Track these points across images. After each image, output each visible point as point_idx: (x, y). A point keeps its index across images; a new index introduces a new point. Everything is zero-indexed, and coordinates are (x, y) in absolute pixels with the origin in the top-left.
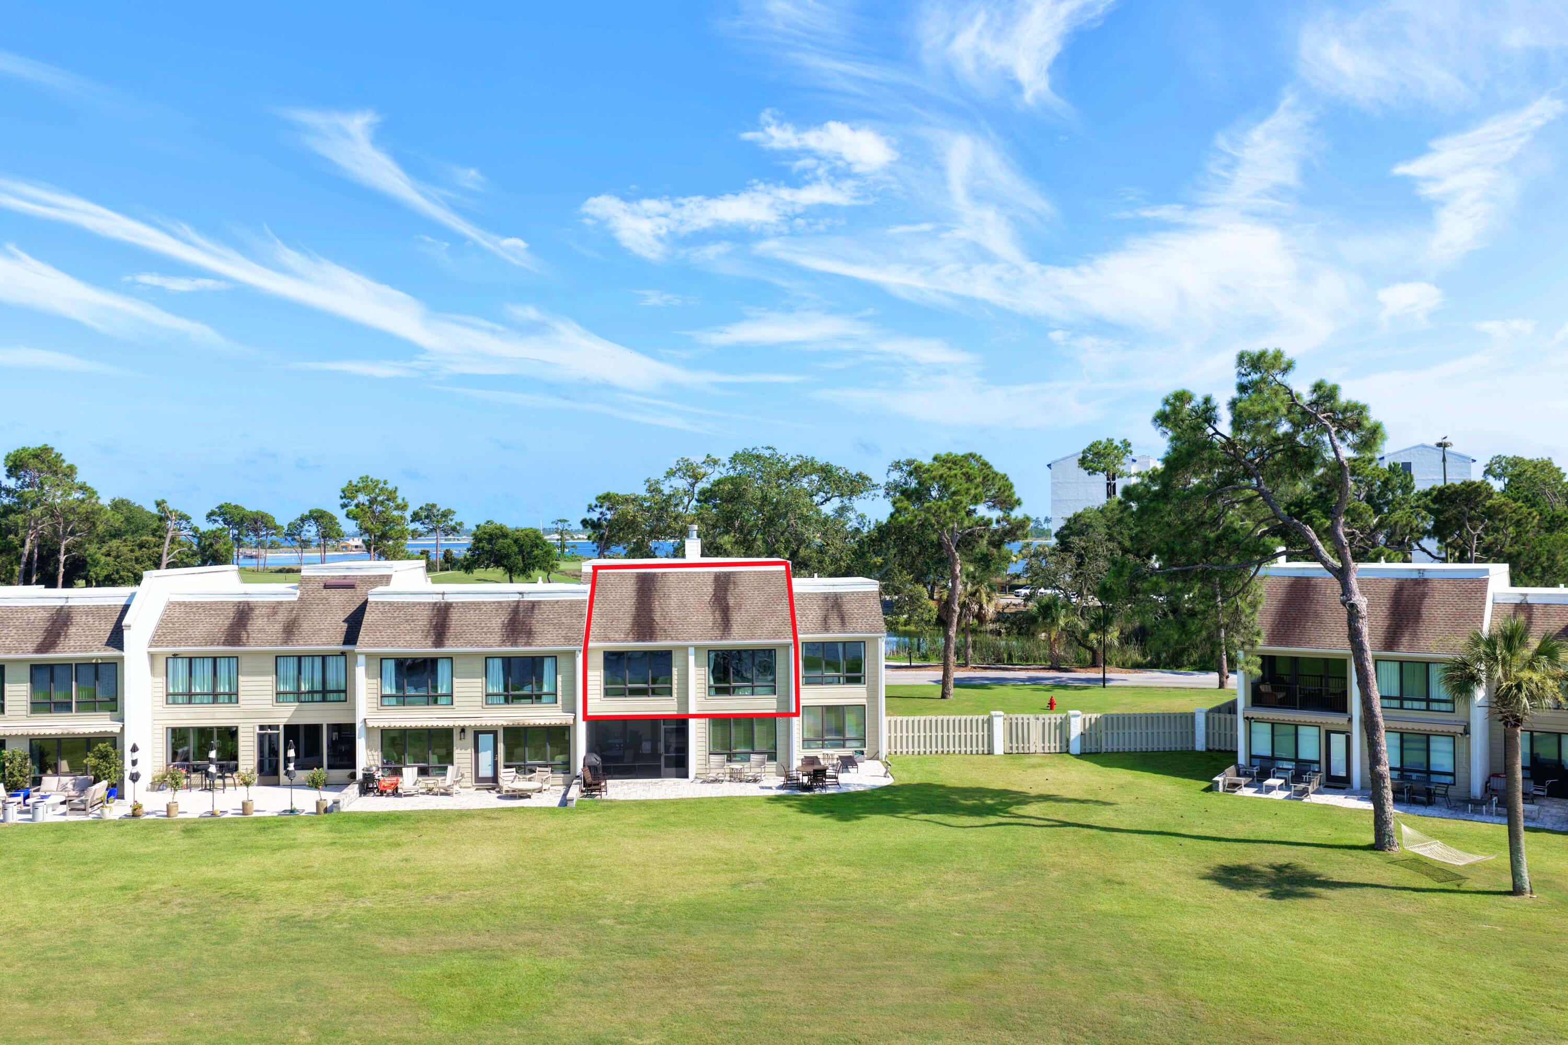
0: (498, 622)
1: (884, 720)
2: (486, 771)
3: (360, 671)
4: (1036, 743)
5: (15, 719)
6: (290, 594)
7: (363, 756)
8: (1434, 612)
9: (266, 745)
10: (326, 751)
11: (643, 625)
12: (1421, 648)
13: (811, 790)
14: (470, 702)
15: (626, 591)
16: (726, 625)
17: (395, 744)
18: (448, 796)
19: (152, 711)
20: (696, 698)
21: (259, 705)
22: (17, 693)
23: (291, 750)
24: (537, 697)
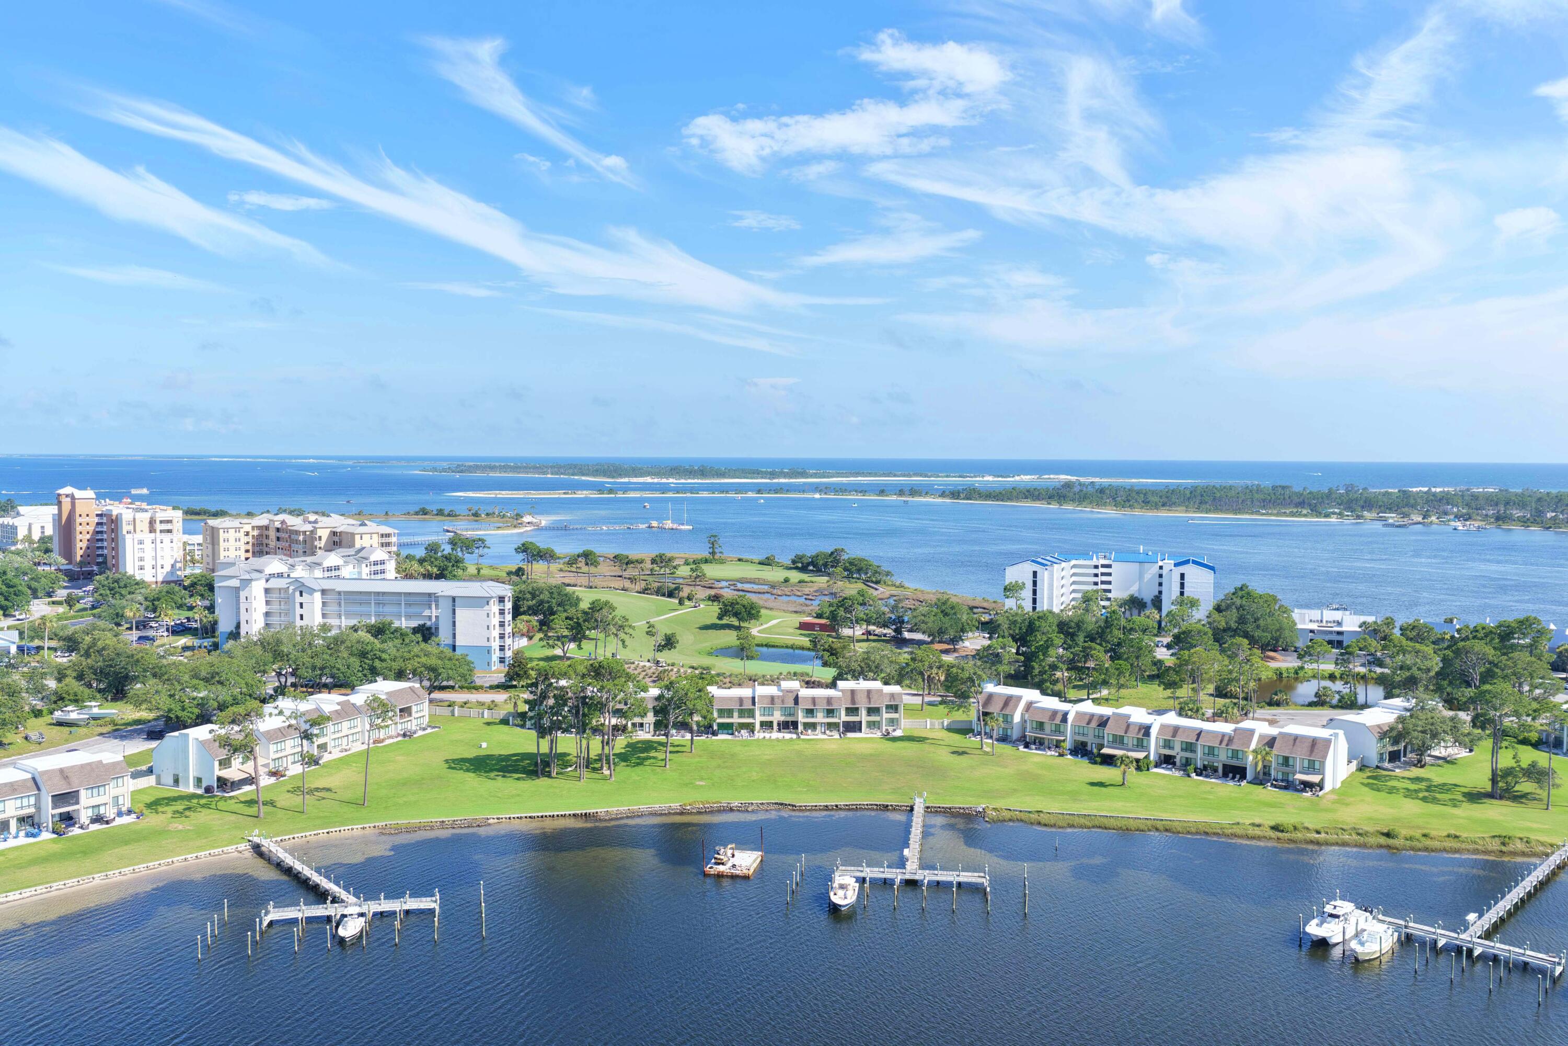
0: (825, 702)
1: (903, 720)
2: (824, 731)
3: (799, 712)
4: (937, 726)
5: (736, 719)
6: (781, 694)
7: (800, 728)
8: (1011, 704)
9: (779, 724)
10: (789, 725)
11: (853, 702)
12: (1007, 712)
13: (887, 736)
14: (820, 718)
15: (849, 694)
16: (870, 702)
17: (807, 726)
18: (818, 735)
19: (759, 718)
20: (864, 717)
21: (777, 717)
22: (736, 714)
23: (785, 726)
24: (833, 717)
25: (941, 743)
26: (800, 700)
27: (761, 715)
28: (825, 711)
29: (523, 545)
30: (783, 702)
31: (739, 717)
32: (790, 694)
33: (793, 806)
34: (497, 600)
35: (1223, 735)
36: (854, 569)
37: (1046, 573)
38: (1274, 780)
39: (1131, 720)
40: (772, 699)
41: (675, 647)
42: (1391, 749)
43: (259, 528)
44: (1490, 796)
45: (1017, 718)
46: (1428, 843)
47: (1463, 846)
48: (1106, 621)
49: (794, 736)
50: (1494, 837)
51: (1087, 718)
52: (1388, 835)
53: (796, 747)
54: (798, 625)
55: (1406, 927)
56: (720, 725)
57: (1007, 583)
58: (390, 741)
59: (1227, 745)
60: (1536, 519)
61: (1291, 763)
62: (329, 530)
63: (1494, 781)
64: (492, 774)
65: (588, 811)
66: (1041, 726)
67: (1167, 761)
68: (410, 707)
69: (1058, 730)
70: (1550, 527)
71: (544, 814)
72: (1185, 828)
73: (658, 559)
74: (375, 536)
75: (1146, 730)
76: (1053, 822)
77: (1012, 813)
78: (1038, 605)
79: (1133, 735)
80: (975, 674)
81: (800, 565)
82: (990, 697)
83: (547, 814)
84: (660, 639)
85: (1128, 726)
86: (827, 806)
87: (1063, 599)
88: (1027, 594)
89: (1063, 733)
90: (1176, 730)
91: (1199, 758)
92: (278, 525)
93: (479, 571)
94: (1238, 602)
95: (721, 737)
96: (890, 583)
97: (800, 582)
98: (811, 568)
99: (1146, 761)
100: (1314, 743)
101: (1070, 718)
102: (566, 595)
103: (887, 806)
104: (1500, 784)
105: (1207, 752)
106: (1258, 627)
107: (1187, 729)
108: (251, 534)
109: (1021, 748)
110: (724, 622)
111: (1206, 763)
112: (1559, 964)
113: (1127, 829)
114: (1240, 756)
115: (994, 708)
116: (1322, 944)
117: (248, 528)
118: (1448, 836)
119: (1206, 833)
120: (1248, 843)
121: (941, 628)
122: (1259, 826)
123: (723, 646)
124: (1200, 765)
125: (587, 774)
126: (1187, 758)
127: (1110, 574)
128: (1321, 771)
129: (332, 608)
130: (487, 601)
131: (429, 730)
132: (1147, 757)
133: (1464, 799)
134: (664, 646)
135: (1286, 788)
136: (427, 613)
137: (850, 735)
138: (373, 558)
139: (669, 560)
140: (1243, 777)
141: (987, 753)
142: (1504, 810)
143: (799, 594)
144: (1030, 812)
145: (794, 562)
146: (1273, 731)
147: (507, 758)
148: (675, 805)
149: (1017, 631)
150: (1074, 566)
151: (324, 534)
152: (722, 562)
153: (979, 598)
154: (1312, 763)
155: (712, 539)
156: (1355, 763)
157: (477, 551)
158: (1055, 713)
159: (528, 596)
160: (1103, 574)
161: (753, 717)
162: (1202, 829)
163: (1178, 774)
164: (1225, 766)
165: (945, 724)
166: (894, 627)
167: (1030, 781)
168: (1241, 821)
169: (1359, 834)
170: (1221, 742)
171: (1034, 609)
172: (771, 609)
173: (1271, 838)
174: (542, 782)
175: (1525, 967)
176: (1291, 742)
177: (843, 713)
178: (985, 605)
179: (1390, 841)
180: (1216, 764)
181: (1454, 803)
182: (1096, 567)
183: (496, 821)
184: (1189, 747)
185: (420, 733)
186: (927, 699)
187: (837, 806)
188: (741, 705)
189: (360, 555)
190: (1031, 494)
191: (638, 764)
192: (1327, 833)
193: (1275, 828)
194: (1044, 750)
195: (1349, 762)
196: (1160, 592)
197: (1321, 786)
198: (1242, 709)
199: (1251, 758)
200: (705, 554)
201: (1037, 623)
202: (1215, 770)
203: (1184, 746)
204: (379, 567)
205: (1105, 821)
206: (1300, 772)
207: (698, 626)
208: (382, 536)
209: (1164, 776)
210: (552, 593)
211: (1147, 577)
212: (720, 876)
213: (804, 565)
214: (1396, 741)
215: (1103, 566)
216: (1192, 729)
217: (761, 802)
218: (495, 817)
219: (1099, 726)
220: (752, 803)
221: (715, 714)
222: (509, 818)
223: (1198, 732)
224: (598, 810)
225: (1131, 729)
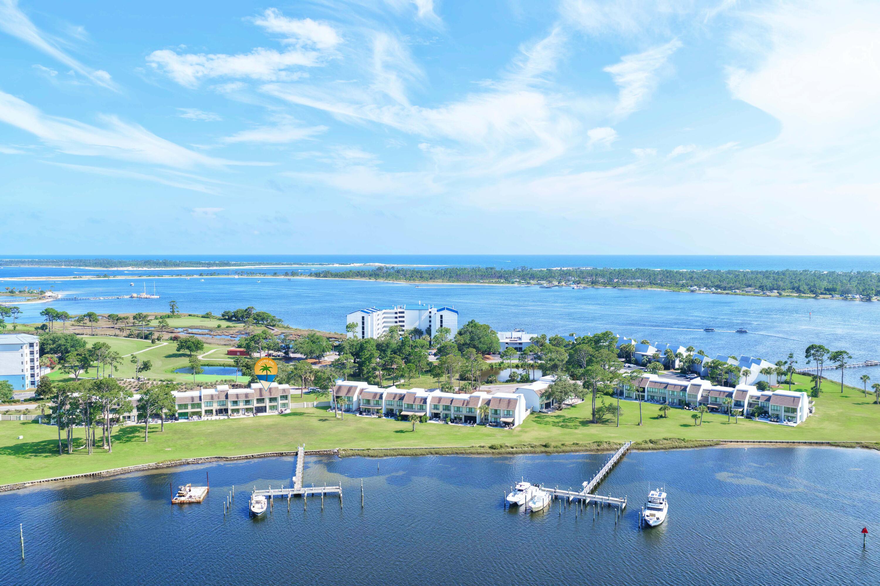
0: (244, 396)
1: (290, 404)
2: (243, 413)
3: (229, 403)
4: (310, 406)
5: (190, 410)
6: (217, 393)
7: (230, 412)
8: (352, 391)
9: (216, 411)
10: (223, 411)
11: (261, 395)
12: (349, 395)
13: (281, 414)
14: (241, 405)
15: (258, 391)
16: (271, 395)
17: (233, 411)
18: (240, 415)
19: (204, 408)
20: (267, 404)
21: (215, 407)
22: (190, 407)
23: (220, 412)
24: (249, 405)
25: (313, 415)
26: (229, 396)
27: (205, 406)
28: (244, 401)
29: (46, 310)
30: (218, 398)
31: (192, 408)
32: (223, 393)
33: (226, 458)
34: (28, 346)
35: (464, 401)
36: (260, 318)
37: (369, 317)
38: (490, 422)
39: (417, 395)
40: (212, 397)
41: (150, 369)
42: (546, 402)
44: (592, 422)
45: (355, 399)
46: (564, 448)
47: (580, 448)
48: (402, 342)
49: (226, 417)
50: (594, 442)
51: (393, 396)
52: (545, 446)
53: (227, 424)
54: (227, 352)
55: (555, 492)
56: (180, 414)
57: (348, 324)
59: (466, 406)
60: (609, 283)
61: (498, 412)
63: (593, 414)
64: (27, 455)
65: (95, 473)
66: (368, 401)
67: (436, 416)
69: (377, 404)
70: (616, 287)
71: (64, 477)
72: (446, 451)
73: (138, 316)
75: (425, 400)
76: (376, 454)
77: (353, 451)
78: (365, 335)
79: (417, 402)
80: (331, 375)
81: (227, 317)
82: (340, 387)
83: (67, 477)
84: (140, 365)
85: (415, 399)
86: (247, 457)
87: (379, 331)
88: (359, 329)
89: (380, 405)
90: (440, 399)
91: (452, 414)
93: (15, 327)
94: (470, 329)
95: (180, 421)
96: (281, 326)
97: (227, 327)
98: (234, 319)
99: (425, 417)
100: (509, 401)
101: (384, 396)
102: (77, 340)
103: (283, 453)
104: (597, 416)
105: (456, 410)
106: (480, 342)
107: (446, 398)
109: (358, 415)
110: (181, 352)
111: (456, 416)
112: (624, 502)
113: (416, 455)
114: (473, 411)
115: (342, 394)
116: (515, 506)
118: (573, 444)
119: (457, 453)
120: (478, 456)
121: (311, 351)
122: (483, 447)
123: (181, 367)
124: (453, 417)
125: (93, 450)
126: (446, 414)
127: (403, 317)
128: (513, 416)
130: (21, 346)
132: (425, 415)
133: (580, 425)
134: (142, 369)
135: (496, 426)
137: (259, 414)
139: (145, 317)
140: (475, 422)
141: (338, 419)
142: (599, 428)
143: (227, 334)
144: (363, 450)
145: (223, 316)
146: (489, 397)
147: (38, 444)
148: (153, 464)
149: (354, 350)
150: (384, 313)
152: (179, 317)
153: (333, 333)
154: (508, 412)
155: (172, 304)
156: (529, 410)
157: (13, 315)
158: (376, 394)
159: (50, 342)
160: (400, 317)
161: (200, 407)
162: (455, 451)
163: (441, 423)
164: (465, 416)
165: (315, 404)
166: (284, 351)
167: (363, 432)
168: (474, 445)
169: (532, 447)
170: (463, 404)
171: (363, 337)
172: (210, 344)
173: (489, 453)
174: (63, 457)
175: (609, 506)
176: (498, 402)
177: (255, 402)
178: (336, 336)
179: (547, 449)
180: (461, 416)
181: (576, 427)
182: (396, 313)
183: (31, 484)
184: (447, 408)
186: (304, 391)
187: (253, 456)
188: (193, 401)
190: (360, 274)
191: (127, 441)
192: (516, 448)
193: (491, 447)
194: (370, 415)
195: (527, 410)
196: (430, 326)
197: (513, 423)
199: (478, 411)
200: (168, 312)
201: (365, 345)
202: (461, 419)
203: (444, 408)
205: (404, 451)
206: (503, 417)
207: (164, 356)
209: (435, 424)
211: (423, 317)
212: (182, 504)
213: (229, 317)
214: (548, 398)
215: (400, 313)
216: (449, 398)
217: (206, 457)
218: (30, 482)
219: (399, 400)
220: (201, 459)
221: (177, 408)
222: (40, 482)
223: (451, 399)
224: (101, 471)
225: (416, 400)
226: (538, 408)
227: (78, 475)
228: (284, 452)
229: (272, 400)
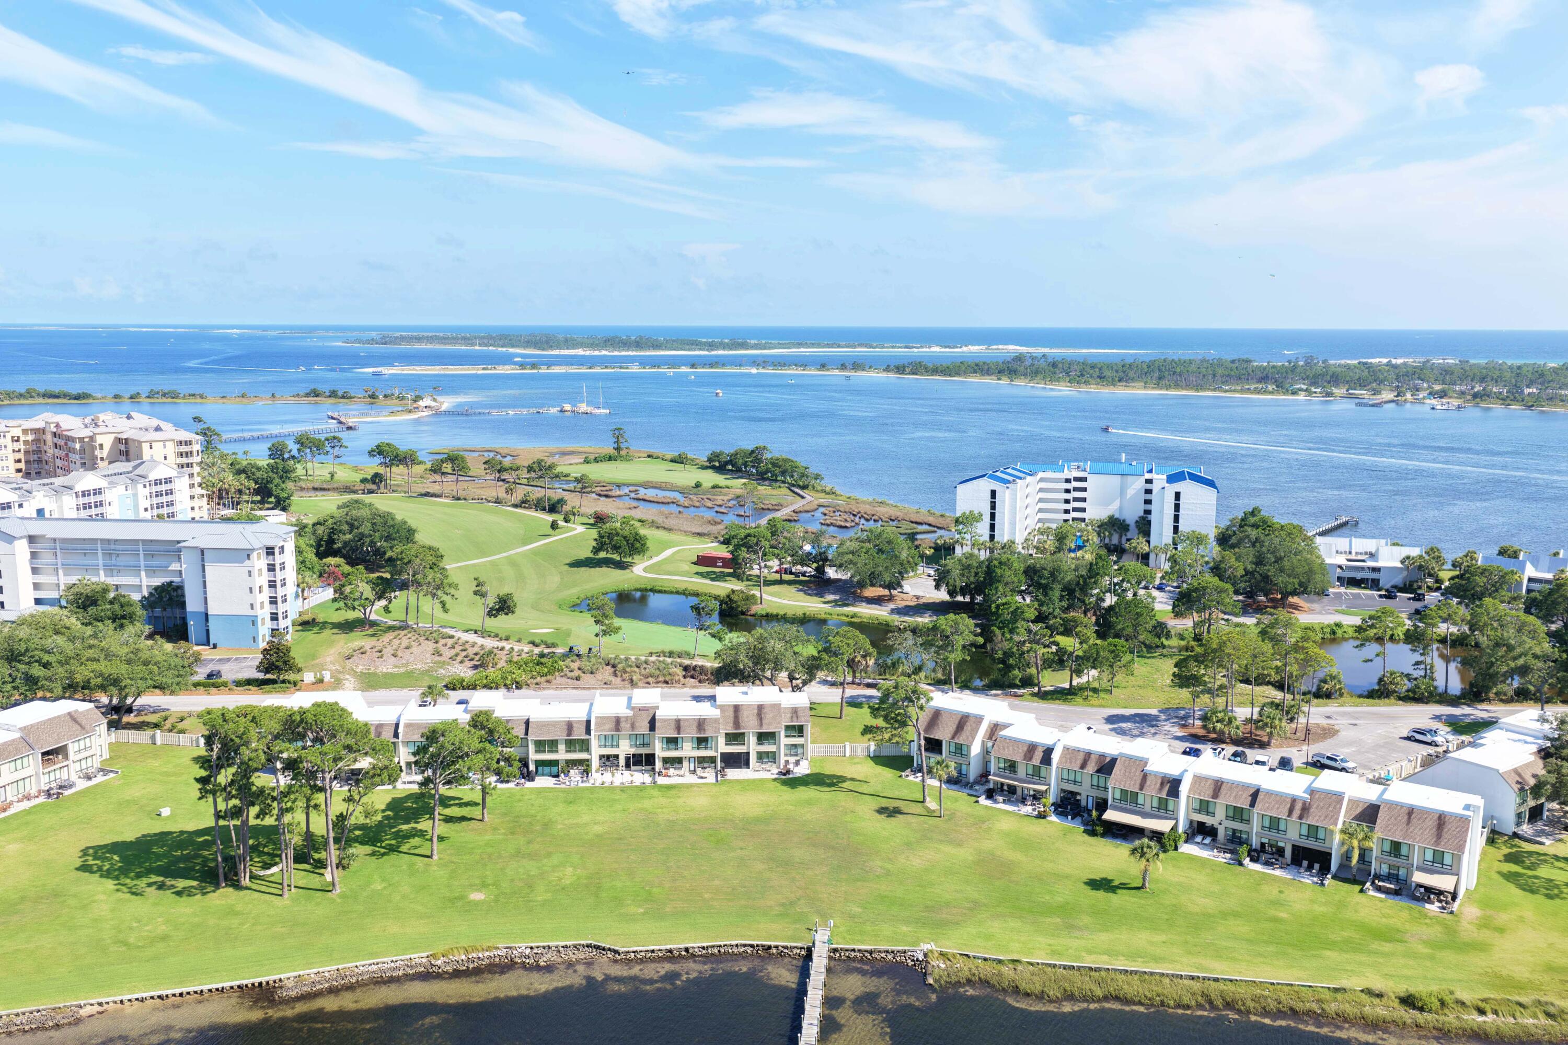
0: (695, 725)
1: (810, 748)
2: (692, 768)
3: (657, 741)
4: (859, 753)
5: (562, 755)
6: (630, 713)
7: (659, 765)
8: (968, 728)
9: (627, 759)
10: (644, 761)
11: (737, 724)
12: (961, 740)
13: (786, 776)
14: (687, 750)
15: (731, 712)
16: (761, 724)
17: (666, 761)
18: (683, 777)
19: (596, 751)
21: (625, 748)
22: (562, 747)
23: (635, 761)
24: (706, 748)
25: (864, 788)
26: (657, 724)
27: (600, 746)
28: (695, 740)
29: (378, 446)
30: (633, 726)
31: (567, 751)
32: (644, 714)
33: (616, 952)
34: (263, 553)
35: (1294, 801)
36: (777, 471)
37: (1007, 492)
38: (1378, 878)
39: (1149, 766)
40: (618, 721)
41: (514, 609)
42: (1531, 803)
43: (36, 431)
45: (976, 749)
48: (1090, 569)
49: (647, 778)
51: (1081, 757)
53: (647, 804)
54: (695, 559)
56: (539, 764)
57: (958, 514)
58: (26, 805)
59: (1301, 817)
61: (1404, 850)
62: (113, 436)
65: (264, 980)
66: (1012, 766)
67: (1204, 833)
68: (65, 746)
69: (1036, 774)
71: (185, 990)
72: (1257, 996)
73: (535, 466)
74: (170, 445)
75: (1173, 785)
76: (1038, 988)
77: (971, 964)
78: (997, 533)
79: (1152, 791)
81: (717, 464)
82: (937, 714)
83: (191, 989)
84: (491, 601)
85: (1145, 777)
86: (671, 951)
87: (1028, 521)
88: (982, 529)
89: (1045, 781)
90: (1218, 786)
91: (1256, 833)
92: (53, 428)
93: (332, 476)
94: (1253, 533)
95: (540, 782)
96: (819, 488)
97: (714, 487)
98: (730, 467)
99: (1172, 834)
100: (1441, 820)
101: (1056, 755)
103: (770, 947)
105: (1267, 824)
107: (1234, 785)
108: (22, 439)
109: (983, 800)
110: (602, 555)
111: (1265, 841)
113: (1163, 1004)
114: (1321, 834)
115: (943, 733)
117: (17, 432)
119: (1295, 1013)
121: (873, 573)
122: (1379, 995)
124: (1256, 844)
125: (300, 876)
126: (1234, 830)
127: (1085, 490)
128: (1454, 870)
129: (46, 559)
130: (247, 554)
131: (100, 779)
132: (1174, 829)
134: (499, 610)
135: (1397, 893)
136: (175, 566)
137: (732, 773)
138: (153, 476)
139: (550, 467)
140: (1326, 868)
141: (930, 814)
143: (709, 504)
144: (1000, 962)
145: (710, 460)
146: (1371, 793)
147: (191, 839)
148: (419, 957)
149: (972, 579)
150: (1042, 480)
151: (107, 441)
152: (628, 459)
153: (923, 510)
154: (1438, 857)
155: (617, 433)
156: (1483, 831)
157: (331, 451)
158: (1033, 745)
159: (346, 527)
161: (588, 749)
163: (1222, 858)
164: (1295, 848)
165: (872, 747)
167: (998, 880)
168: (1349, 982)
169: (1549, 1015)
170: (1290, 813)
171: (993, 541)
172: (670, 530)
173: (1404, 1027)
174: (220, 900)
176: (1404, 818)
177: (722, 740)
178: (931, 520)
180: (1281, 844)
182: (1068, 481)
183: (98, 1008)
184: (1238, 814)
185: (81, 785)
186: (851, 692)
187: (687, 950)
188: (569, 734)
189: (137, 472)
190: (980, 368)
191: (393, 849)
192: (1496, 1012)
193: (1408, 1001)
194: (1015, 803)
196: (1148, 512)
197: (1453, 893)
198: (1288, 713)
199: (1337, 838)
200: (609, 449)
201: (998, 571)
202: (1280, 852)
203: (1231, 814)
204: (163, 487)
205: (1124, 982)
206: (1419, 871)
207: (568, 561)
208: (180, 443)
209: (1202, 862)
210: (374, 524)
211: (1130, 492)
213: (721, 464)
215: (1076, 479)
216: (1243, 784)
217: (563, 944)
218: (94, 1001)
219: (1098, 771)
220: (549, 947)
221: (531, 748)
222: (121, 1002)
223: (1252, 791)
224: (282, 976)
225: (1149, 781)
226: (1509, 826)
227: (219, 986)
228: (773, 944)
229: (762, 737)
